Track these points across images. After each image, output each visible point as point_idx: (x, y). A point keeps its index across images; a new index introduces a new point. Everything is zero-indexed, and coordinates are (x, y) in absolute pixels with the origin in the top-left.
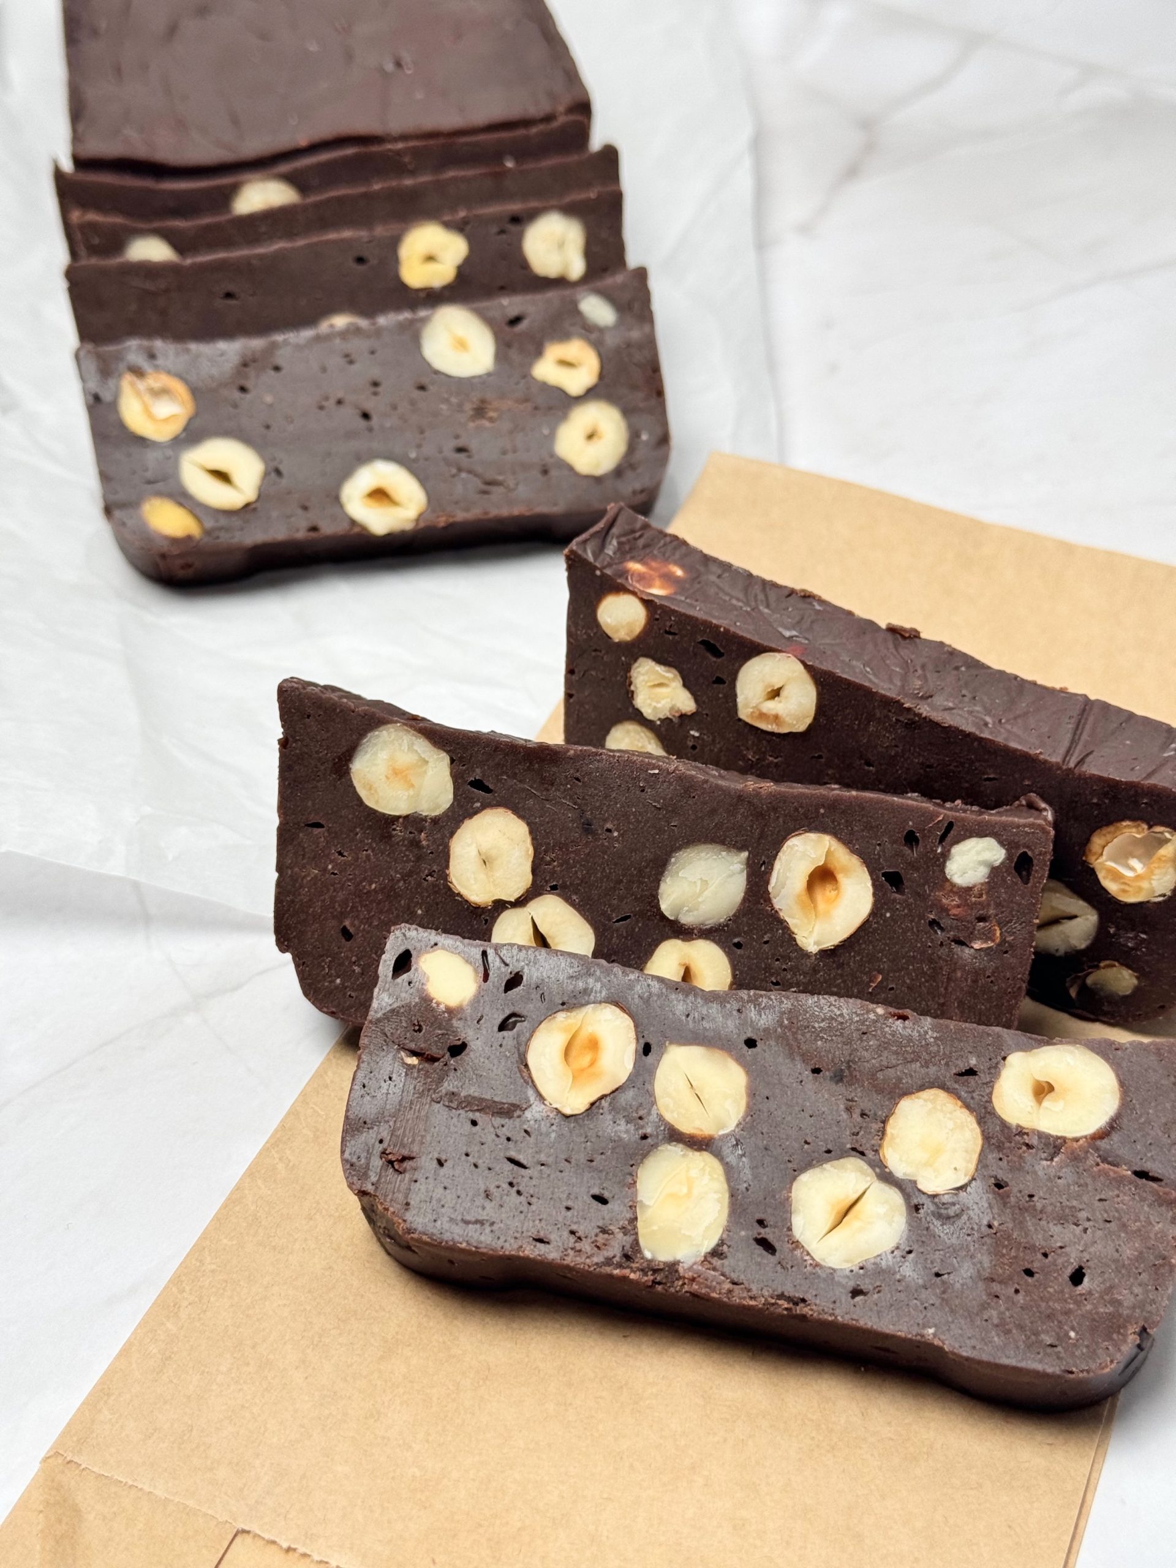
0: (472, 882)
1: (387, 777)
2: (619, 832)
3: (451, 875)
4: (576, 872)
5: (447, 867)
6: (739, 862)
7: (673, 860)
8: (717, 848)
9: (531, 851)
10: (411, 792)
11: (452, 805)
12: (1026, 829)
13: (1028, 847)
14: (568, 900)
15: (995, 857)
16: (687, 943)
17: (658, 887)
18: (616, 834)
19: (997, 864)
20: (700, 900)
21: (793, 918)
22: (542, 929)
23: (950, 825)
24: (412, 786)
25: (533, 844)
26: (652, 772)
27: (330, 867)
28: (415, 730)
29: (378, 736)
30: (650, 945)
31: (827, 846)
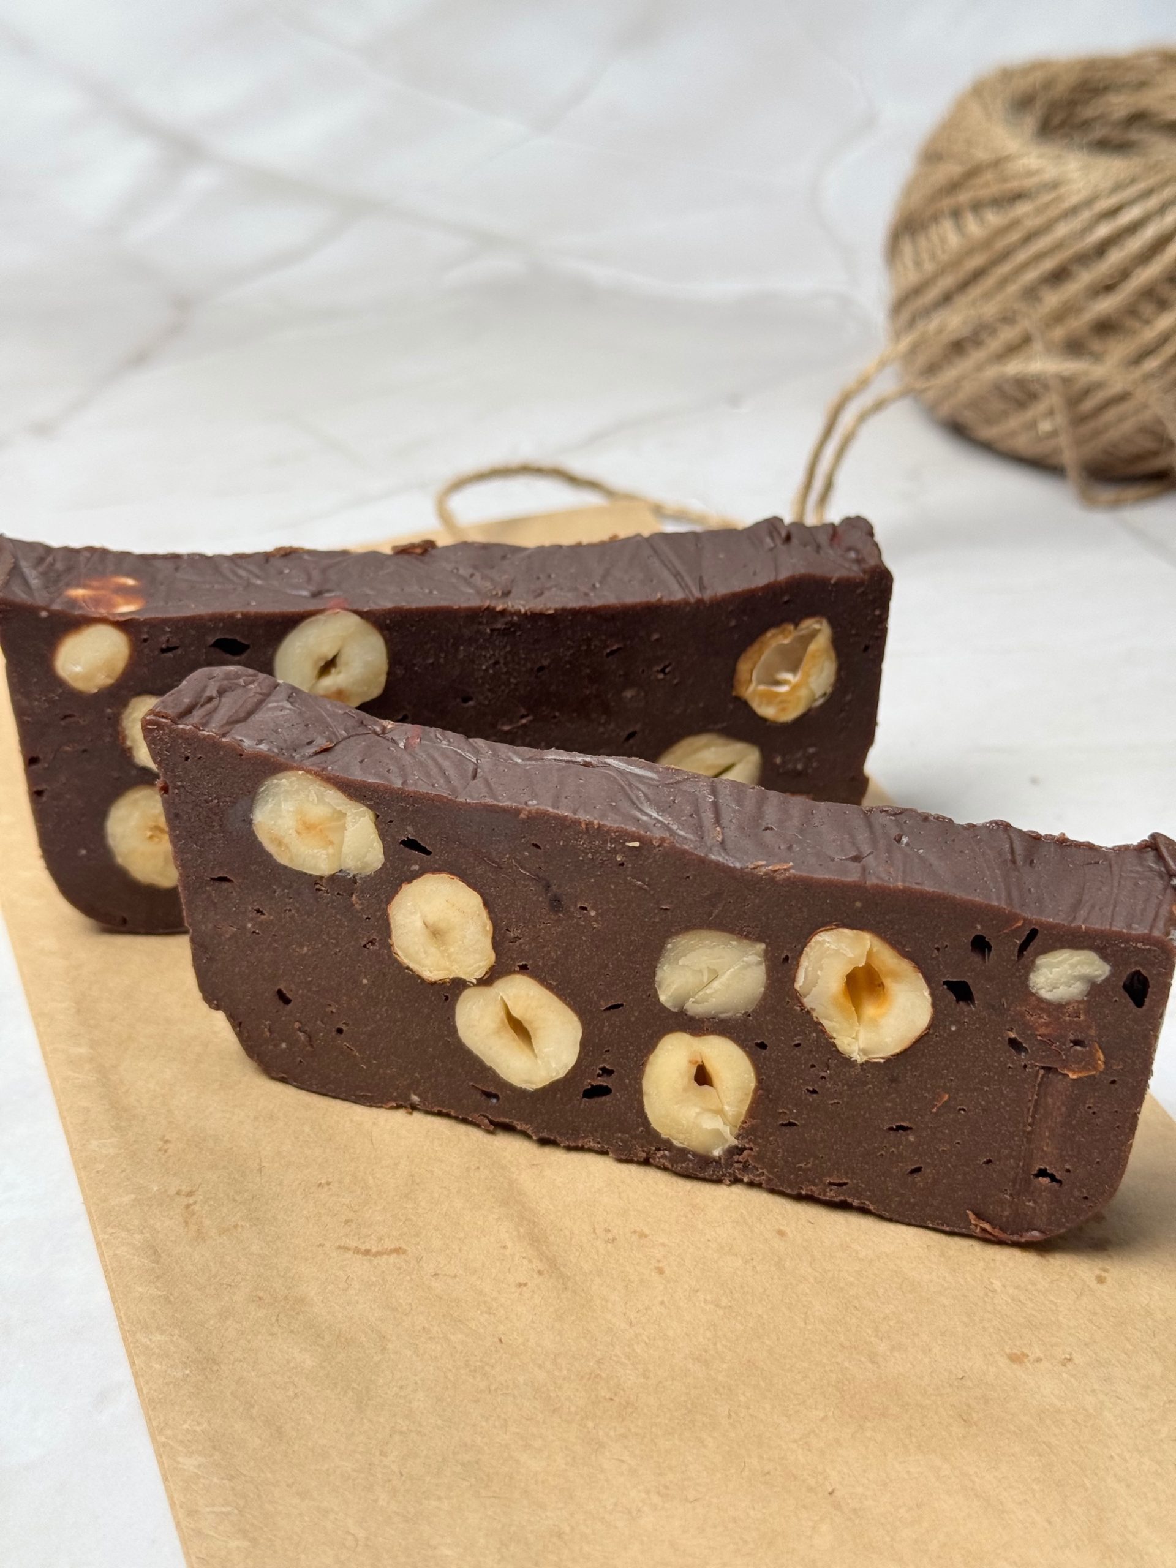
0: (423, 955)
1: (299, 833)
2: (596, 910)
3: (395, 945)
4: (549, 952)
5: (389, 936)
6: (755, 954)
7: (669, 946)
8: (724, 936)
9: (489, 927)
10: (331, 850)
11: (384, 865)
12: (1139, 945)
13: (1141, 965)
14: (543, 981)
15: (1097, 973)
16: (697, 1039)
17: (654, 974)
18: (593, 913)
19: (1099, 980)
20: (708, 991)
21: (831, 1021)
22: (515, 1013)
23: (1033, 933)
24: (331, 843)
25: (491, 919)
26: (631, 844)
27: (249, 925)
28: (323, 779)
29: (277, 785)
30: (651, 1037)
31: (868, 946)
